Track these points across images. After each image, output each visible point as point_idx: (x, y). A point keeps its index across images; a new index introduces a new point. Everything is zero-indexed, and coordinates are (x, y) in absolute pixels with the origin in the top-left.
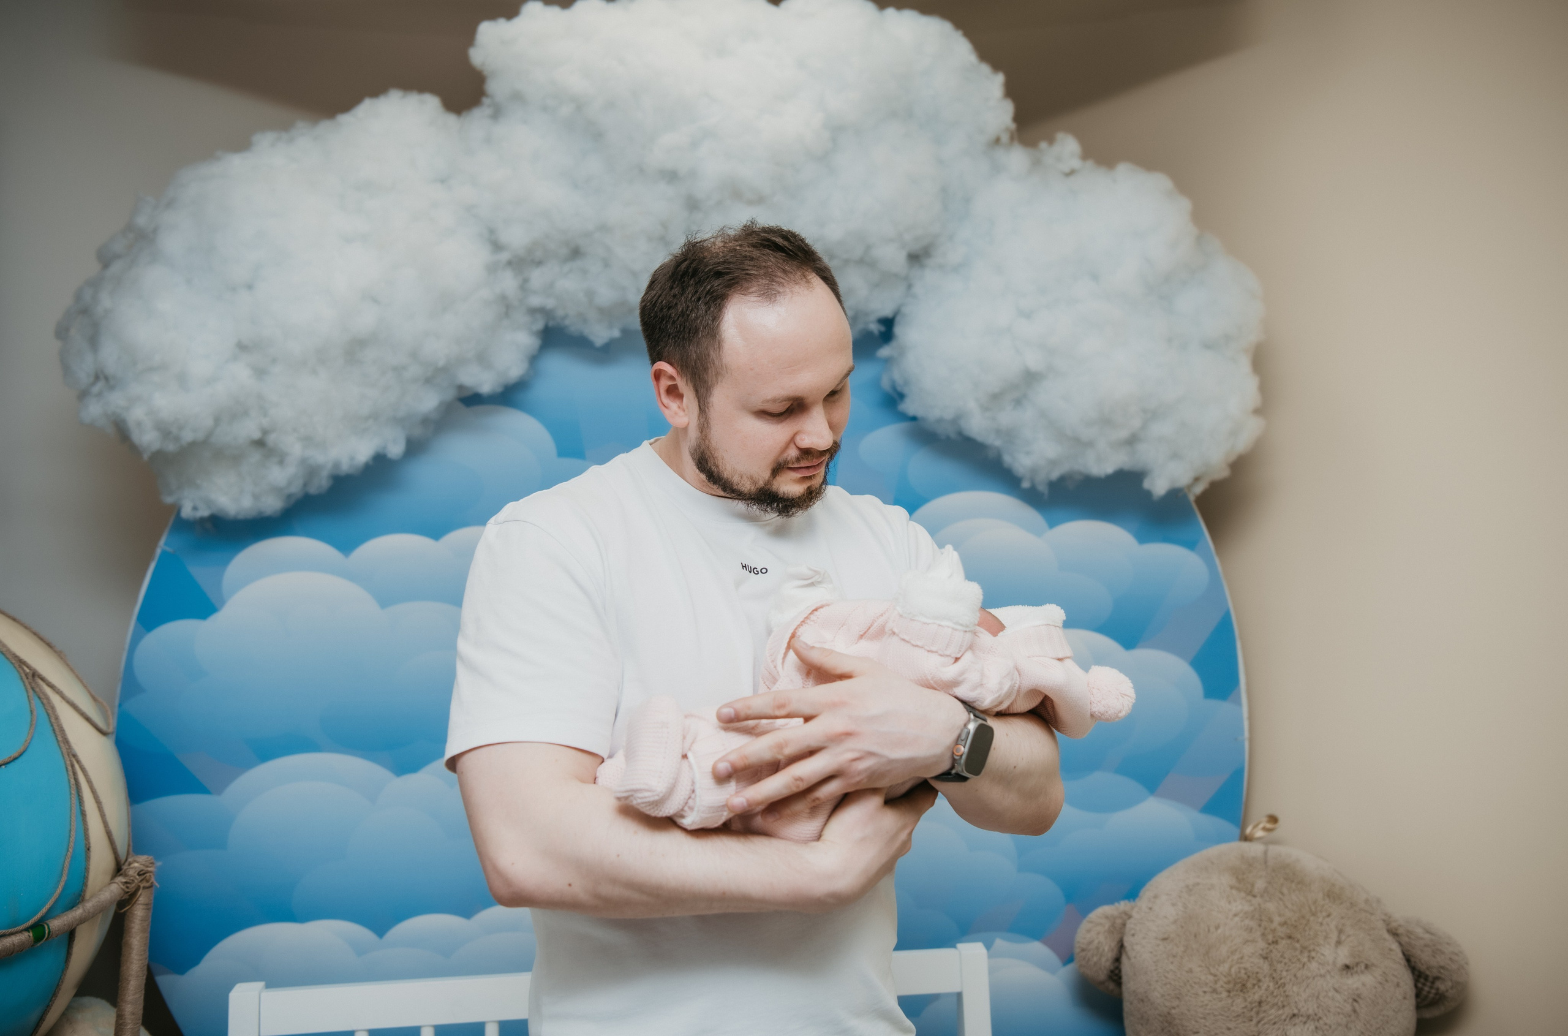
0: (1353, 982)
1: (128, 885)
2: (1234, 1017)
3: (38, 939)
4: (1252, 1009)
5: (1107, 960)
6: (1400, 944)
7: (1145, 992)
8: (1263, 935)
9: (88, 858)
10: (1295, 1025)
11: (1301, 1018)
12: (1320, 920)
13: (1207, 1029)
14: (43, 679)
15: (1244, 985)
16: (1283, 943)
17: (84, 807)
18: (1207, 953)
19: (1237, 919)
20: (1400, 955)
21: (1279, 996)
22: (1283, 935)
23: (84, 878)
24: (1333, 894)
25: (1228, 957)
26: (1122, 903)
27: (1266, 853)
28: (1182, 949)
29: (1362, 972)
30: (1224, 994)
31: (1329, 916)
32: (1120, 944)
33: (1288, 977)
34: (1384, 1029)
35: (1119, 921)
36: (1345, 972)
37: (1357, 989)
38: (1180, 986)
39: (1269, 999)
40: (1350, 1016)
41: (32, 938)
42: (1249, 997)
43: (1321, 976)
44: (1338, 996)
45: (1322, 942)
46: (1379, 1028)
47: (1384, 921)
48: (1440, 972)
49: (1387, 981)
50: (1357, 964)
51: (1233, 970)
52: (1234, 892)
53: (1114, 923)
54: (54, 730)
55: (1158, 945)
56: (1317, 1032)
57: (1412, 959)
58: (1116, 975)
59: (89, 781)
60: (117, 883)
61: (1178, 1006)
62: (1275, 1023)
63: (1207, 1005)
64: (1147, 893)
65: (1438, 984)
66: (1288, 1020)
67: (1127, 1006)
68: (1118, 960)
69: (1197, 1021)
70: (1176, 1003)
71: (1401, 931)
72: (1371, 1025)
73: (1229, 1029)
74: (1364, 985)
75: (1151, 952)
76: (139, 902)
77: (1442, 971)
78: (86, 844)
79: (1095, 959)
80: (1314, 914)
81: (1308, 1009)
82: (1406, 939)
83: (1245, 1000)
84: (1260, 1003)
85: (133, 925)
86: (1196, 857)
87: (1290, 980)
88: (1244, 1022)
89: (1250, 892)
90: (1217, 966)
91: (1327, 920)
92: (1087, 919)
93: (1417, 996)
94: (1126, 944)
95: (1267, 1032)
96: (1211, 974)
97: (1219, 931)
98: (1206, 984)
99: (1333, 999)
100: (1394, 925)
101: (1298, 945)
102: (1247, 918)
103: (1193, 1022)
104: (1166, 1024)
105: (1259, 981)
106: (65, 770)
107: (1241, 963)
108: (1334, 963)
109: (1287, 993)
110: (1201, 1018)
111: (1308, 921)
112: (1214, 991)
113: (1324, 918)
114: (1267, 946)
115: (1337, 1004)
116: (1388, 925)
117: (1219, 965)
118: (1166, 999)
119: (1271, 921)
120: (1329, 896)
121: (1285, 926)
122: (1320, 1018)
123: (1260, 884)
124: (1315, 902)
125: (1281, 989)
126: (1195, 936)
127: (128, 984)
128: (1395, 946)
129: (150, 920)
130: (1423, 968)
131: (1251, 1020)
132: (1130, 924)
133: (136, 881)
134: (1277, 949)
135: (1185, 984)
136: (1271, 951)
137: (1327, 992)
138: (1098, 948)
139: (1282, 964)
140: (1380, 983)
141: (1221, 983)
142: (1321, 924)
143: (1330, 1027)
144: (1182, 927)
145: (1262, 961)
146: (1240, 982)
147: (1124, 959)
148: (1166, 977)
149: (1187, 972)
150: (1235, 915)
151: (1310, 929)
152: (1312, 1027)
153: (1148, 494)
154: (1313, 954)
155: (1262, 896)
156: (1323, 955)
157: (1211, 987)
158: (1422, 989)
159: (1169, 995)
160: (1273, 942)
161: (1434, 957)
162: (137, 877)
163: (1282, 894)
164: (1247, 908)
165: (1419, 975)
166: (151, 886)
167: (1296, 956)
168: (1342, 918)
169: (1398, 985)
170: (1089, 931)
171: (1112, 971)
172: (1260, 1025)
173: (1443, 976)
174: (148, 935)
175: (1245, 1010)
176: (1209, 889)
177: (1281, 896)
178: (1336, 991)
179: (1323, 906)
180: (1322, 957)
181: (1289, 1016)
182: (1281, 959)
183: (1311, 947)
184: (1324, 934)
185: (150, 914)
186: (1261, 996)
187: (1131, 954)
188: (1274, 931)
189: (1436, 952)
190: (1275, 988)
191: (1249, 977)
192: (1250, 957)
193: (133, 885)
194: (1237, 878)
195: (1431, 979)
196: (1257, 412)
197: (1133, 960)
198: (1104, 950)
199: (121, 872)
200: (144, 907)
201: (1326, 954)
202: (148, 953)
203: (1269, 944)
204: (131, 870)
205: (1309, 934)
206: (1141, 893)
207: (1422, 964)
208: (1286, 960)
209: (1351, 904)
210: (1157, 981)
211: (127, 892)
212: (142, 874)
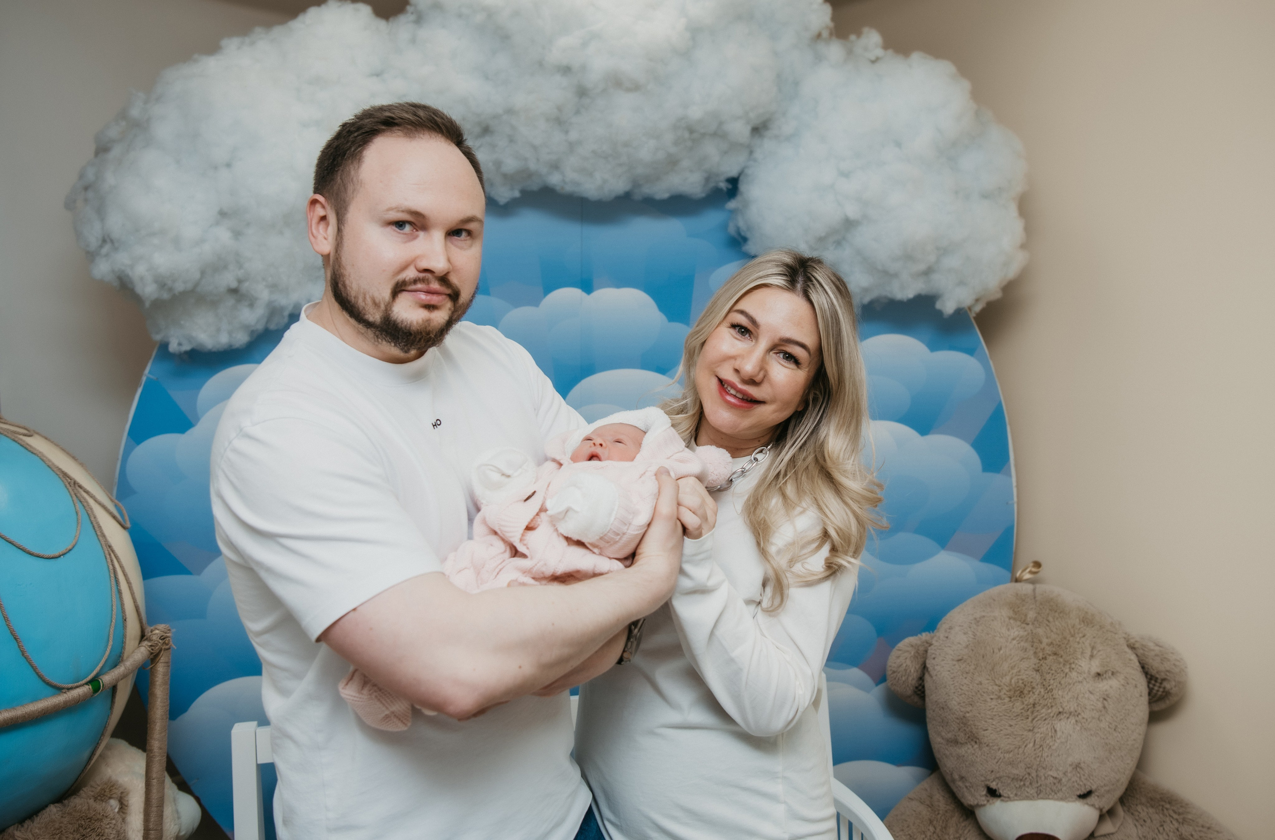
0: (1104, 686)
1: (153, 648)
2: (1015, 717)
3: (96, 690)
4: (1028, 710)
5: (913, 679)
6: (1137, 655)
7: (945, 702)
8: (1035, 653)
9: (124, 627)
10: (1060, 720)
11: (1065, 715)
12: (1078, 640)
13: (993, 726)
14: (80, 487)
15: (1022, 692)
16: (1051, 658)
17: (120, 587)
18: (993, 669)
19: (1015, 642)
20: (1138, 664)
21: (1048, 699)
22: (1050, 653)
23: (123, 643)
24: (1087, 620)
25: (1009, 672)
26: (924, 634)
27: (1034, 590)
28: (973, 667)
29: (1110, 678)
30: (1007, 700)
31: (1084, 636)
32: (923, 666)
33: (1055, 684)
34: (1126, 720)
35: (922, 649)
36: (1097, 678)
37: (1106, 691)
38: (973, 696)
39: (1041, 702)
40: (1101, 711)
41: (92, 690)
42: (1026, 700)
43: (1079, 682)
44: (1092, 697)
45: (1080, 657)
46: (1123, 719)
47: (1125, 638)
48: (1167, 675)
49: (1128, 683)
50: (1106, 672)
51: (1013, 681)
52: (1012, 621)
53: (918, 650)
54: (94, 527)
55: (954, 665)
56: (1077, 725)
57: (1146, 666)
58: (920, 691)
59: (121, 567)
60: (145, 646)
61: (971, 711)
62: (1045, 720)
63: (993, 709)
64: (943, 625)
65: (1165, 684)
66: (1055, 716)
67: (929, 714)
68: (921, 679)
69: (986, 722)
70: (969, 708)
71: (1137, 645)
72: (1117, 717)
73: (1011, 726)
74: (1111, 687)
75: (949, 671)
76: (161, 661)
77: (1168, 674)
78: (123, 616)
79: (904, 679)
80: (1072, 636)
81: (1070, 708)
82: (1141, 651)
83: (1023, 703)
84: (1034, 705)
85: (157, 679)
86: (981, 596)
87: (1057, 686)
88: (1022, 720)
89: (1024, 621)
90: (1000, 679)
91: (1083, 639)
92: (896, 648)
93: (1149, 694)
94: (928, 665)
95: (1040, 726)
96: (996, 685)
97: (1001, 652)
98: (993, 692)
99: (1089, 699)
100: (1132, 641)
101: (1061, 660)
102: (1022, 641)
103: (983, 723)
104: (962, 725)
105: (1033, 688)
106: (104, 558)
107: (1019, 675)
108: (1089, 672)
109: (1054, 696)
110: (990, 719)
111: (1069, 641)
112: (999, 697)
113: (1080, 638)
114: (1038, 661)
115: (1092, 703)
116: (1127, 641)
117: (1002, 678)
118: (962, 706)
119: (1041, 642)
120: (1083, 621)
121: (1052, 646)
122: (1079, 714)
123: (1031, 615)
124: (1073, 627)
125: (1049, 693)
126: (983, 657)
127: (155, 725)
128: (1133, 657)
129: (170, 675)
130: (1154, 672)
131: (1028, 718)
132: (931, 651)
133: (160, 644)
134: (1045, 663)
135: (976, 693)
136: (1041, 665)
137: (1083, 694)
138: (906, 670)
139: (1050, 674)
140: (1123, 685)
141: (1004, 691)
142: (1079, 643)
143: (1087, 720)
144: (973, 650)
145: (1035, 672)
146: (1019, 690)
147: (927, 677)
148: (961, 689)
149: (978, 684)
150: (1013, 639)
151: (1070, 647)
152: (1073, 721)
153: (940, 313)
154: (1073, 666)
155: (1033, 624)
156: (1080, 666)
157: (996, 695)
158: (1153, 689)
159: (964, 702)
160: (1043, 658)
161: (1162, 663)
162: (160, 641)
163: (1048, 621)
164: (1022, 633)
165: (1151, 677)
166: (169, 649)
167: (1061, 668)
168: (1094, 637)
169: (1136, 686)
170: (898, 657)
171: (917, 688)
172: (1034, 721)
173: (1168, 678)
174: (168, 687)
175: (1022, 711)
176: (993, 620)
177: (1047, 623)
178: (1091, 693)
179: (1079, 629)
180: (1080, 668)
181: (1056, 714)
182: (1049, 671)
183: (1072, 661)
184: (1081, 650)
185: (169, 670)
186: (1035, 700)
187: (933, 673)
188: (1043, 650)
189: (1164, 659)
190: (1045, 693)
191: (1025, 685)
192: (1026, 670)
193: (157, 648)
194: (1013, 610)
195: (1159, 681)
196: (1023, 246)
197: (934, 678)
198: (910, 671)
199: (145, 638)
200: (166, 664)
201: (1082, 665)
202: (169, 701)
203: (1040, 660)
204: (154, 636)
205: (1069, 651)
206: (938, 626)
207: (1153, 670)
208: (1053, 672)
209: (1100, 626)
210: (954, 693)
211: (152, 653)
212: (163, 638)
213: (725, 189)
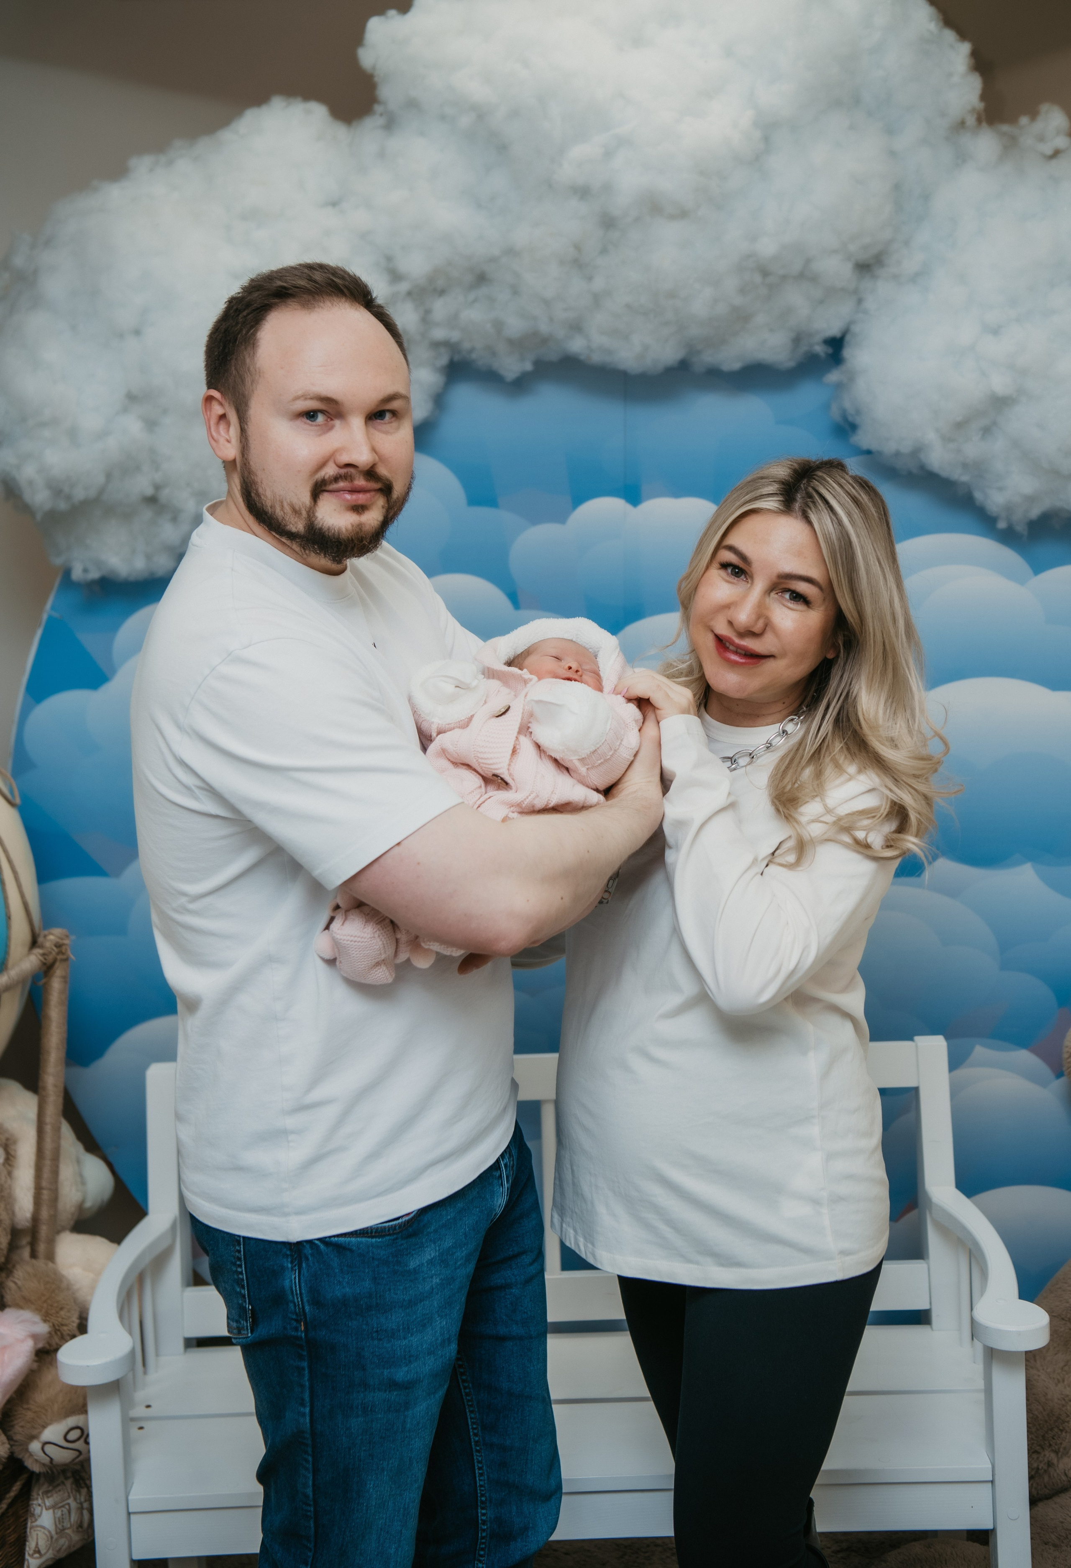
1: (46, 958)
9: (9, 928)
17: (3, 876)
23: (7, 947)
59: (5, 850)
60: (35, 955)
76: (57, 974)
78: (7, 913)
85: (51, 997)
127: (49, 1056)
129: (68, 993)
133: (52, 954)
162: (55, 949)
166: (66, 960)
174: (66, 1008)
185: (68, 988)
193: (51, 957)
199: (37, 944)
200: (62, 980)
202: (66, 1027)
204: (48, 942)
211: (44, 964)
212: (58, 946)
213: (822, 354)
